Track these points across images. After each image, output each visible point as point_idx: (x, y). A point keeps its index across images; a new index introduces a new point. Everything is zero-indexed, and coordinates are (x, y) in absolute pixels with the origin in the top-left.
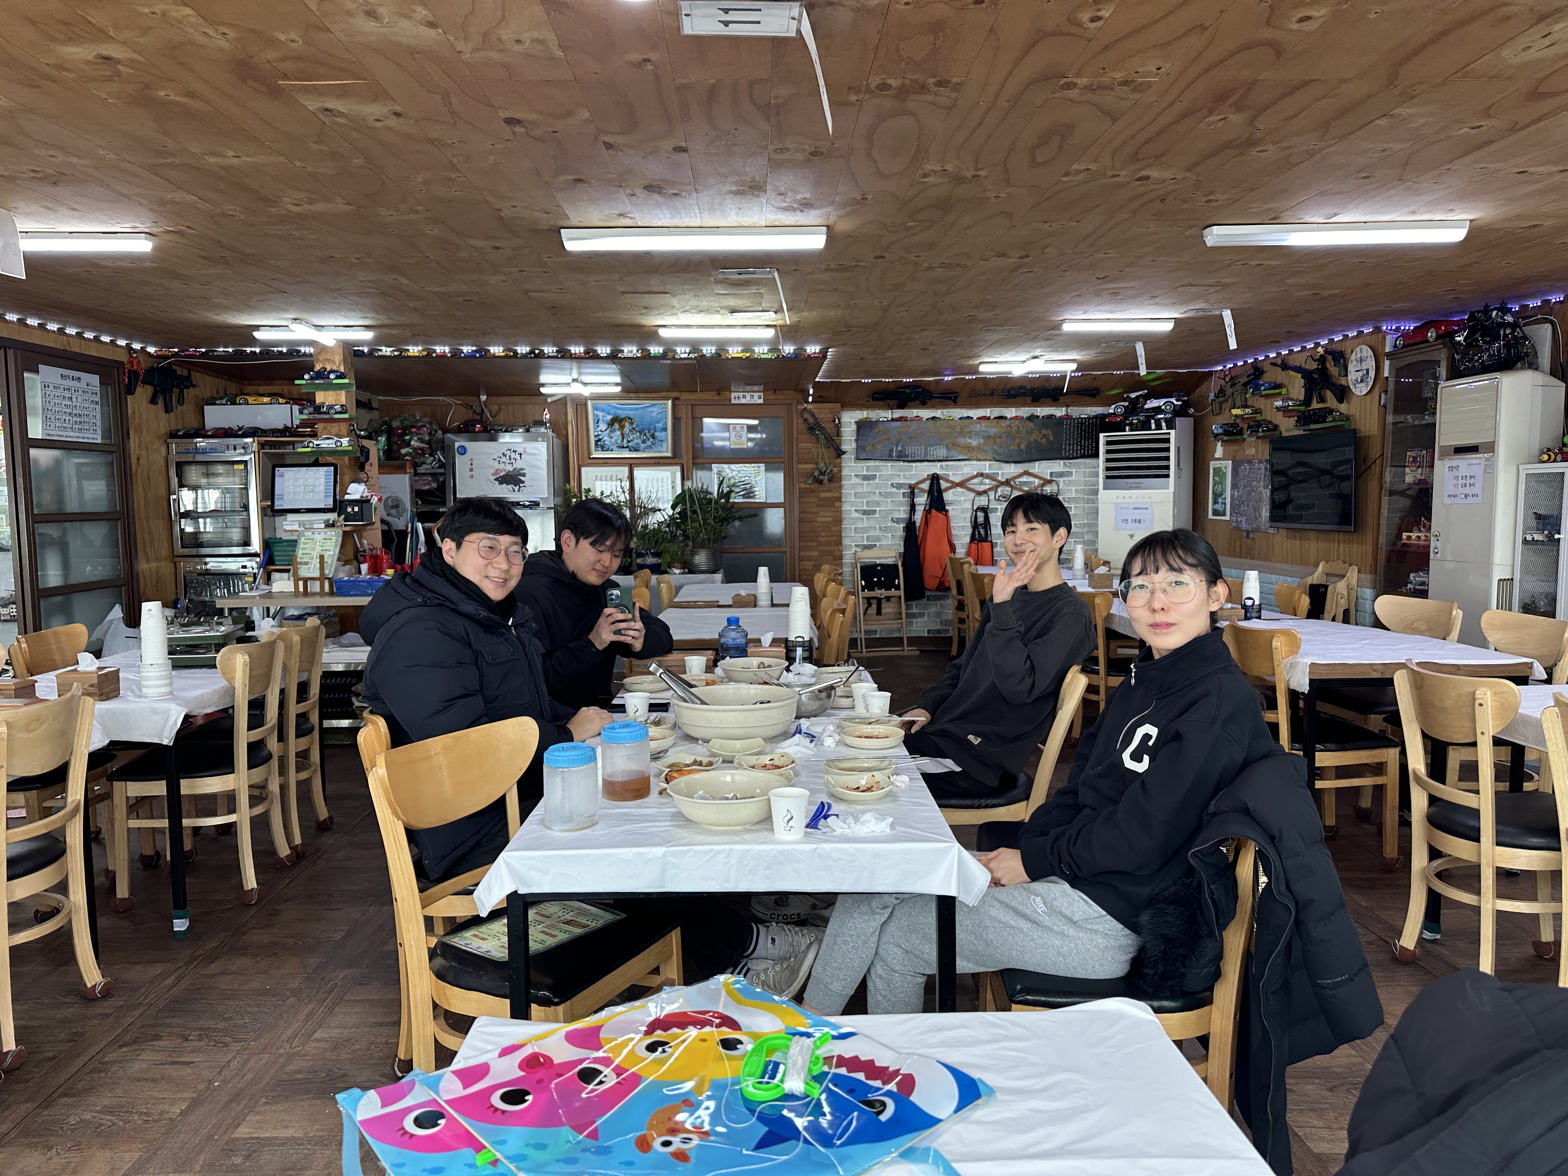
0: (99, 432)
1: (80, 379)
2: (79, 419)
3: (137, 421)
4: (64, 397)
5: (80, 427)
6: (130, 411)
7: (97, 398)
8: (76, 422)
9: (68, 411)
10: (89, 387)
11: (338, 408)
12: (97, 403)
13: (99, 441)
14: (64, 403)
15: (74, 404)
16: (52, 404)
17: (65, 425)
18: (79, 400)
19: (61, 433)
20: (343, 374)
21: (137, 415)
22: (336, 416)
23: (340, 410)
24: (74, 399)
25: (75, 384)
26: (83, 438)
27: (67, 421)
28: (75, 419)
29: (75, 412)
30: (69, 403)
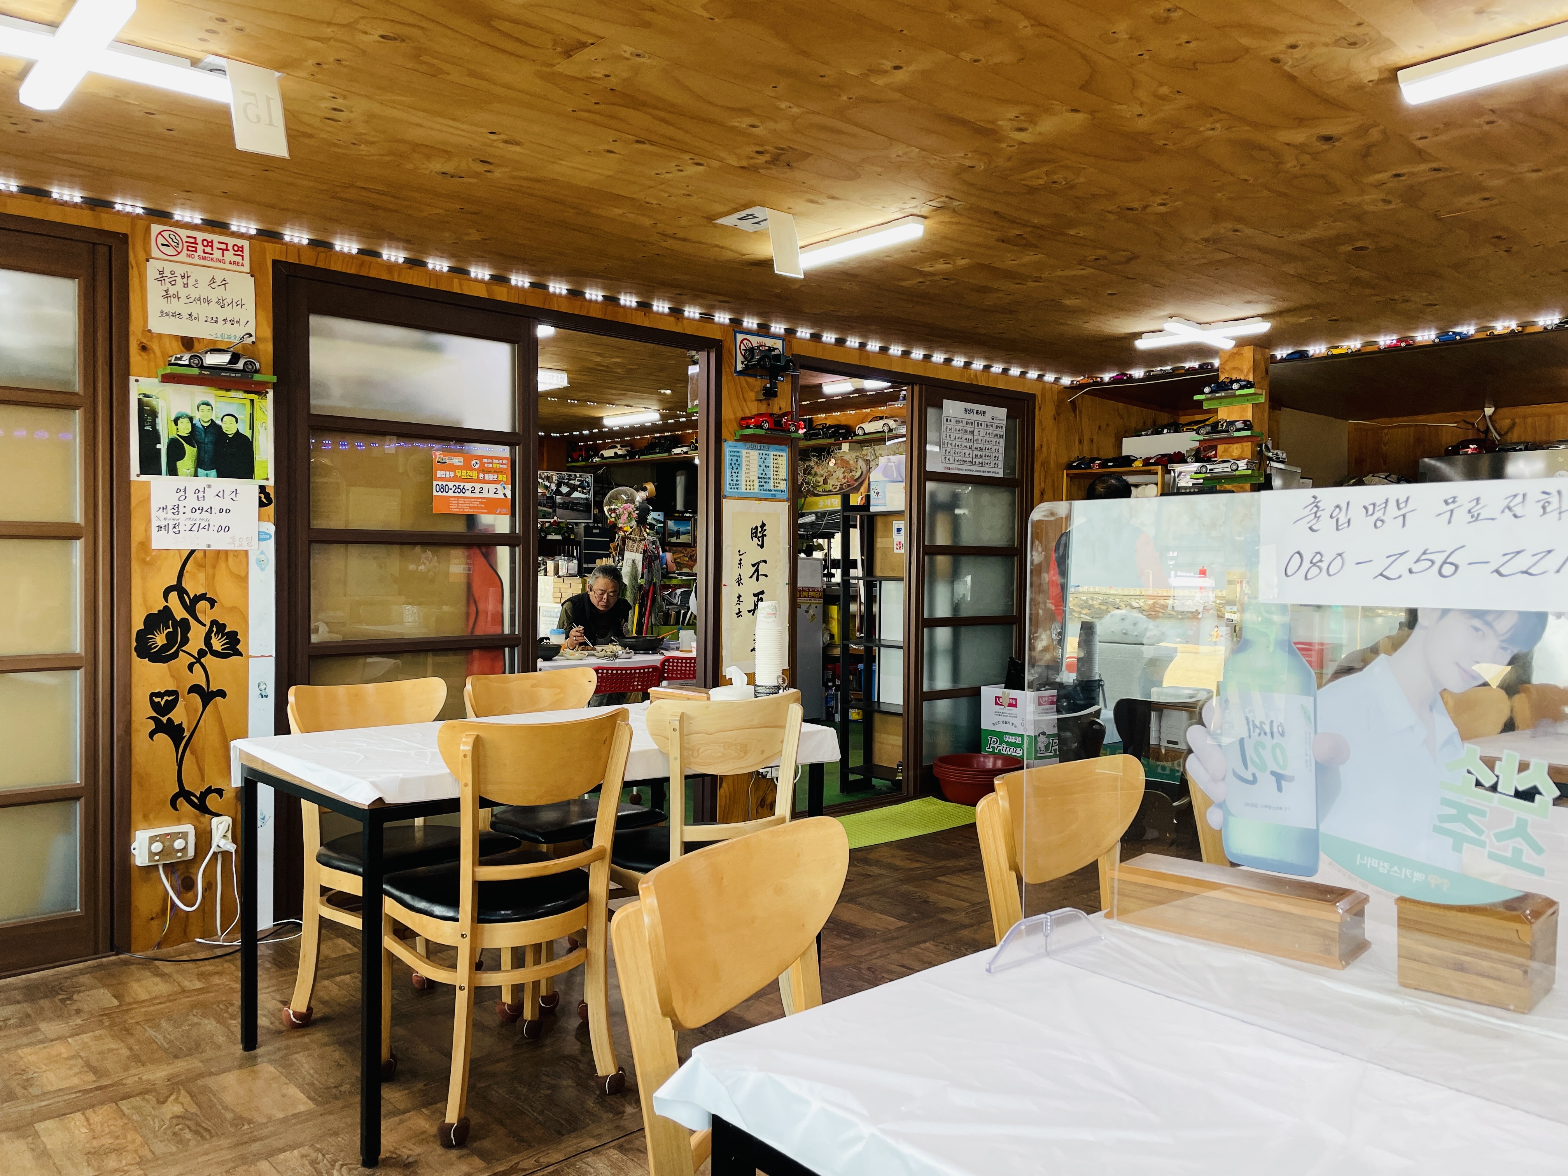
0: (1001, 465)
1: (984, 412)
2: (979, 453)
3: (1044, 455)
4: (966, 431)
5: (981, 461)
6: (1037, 445)
7: (1002, 432)
8: (976, 456)
9: (968, 444)
10: (994, 421)
11: (1239, 425)
12: (1001, 436)
13: (1001, 475)
14: (965, 436)
15: (976, 438)
16: (953, 437)
17: (964, 459)
18: (981, 434)
19: (960, 467)
20: (1249, 382)
21: (1044, 449)
22: (1236, 434)
23: (1242, 426)
24: (976, 433)
25: (979, 417)
26: (984, 472)
27: (967, 455)
28: (976, 453)
29: (975, 445)
30: (971, 437)
